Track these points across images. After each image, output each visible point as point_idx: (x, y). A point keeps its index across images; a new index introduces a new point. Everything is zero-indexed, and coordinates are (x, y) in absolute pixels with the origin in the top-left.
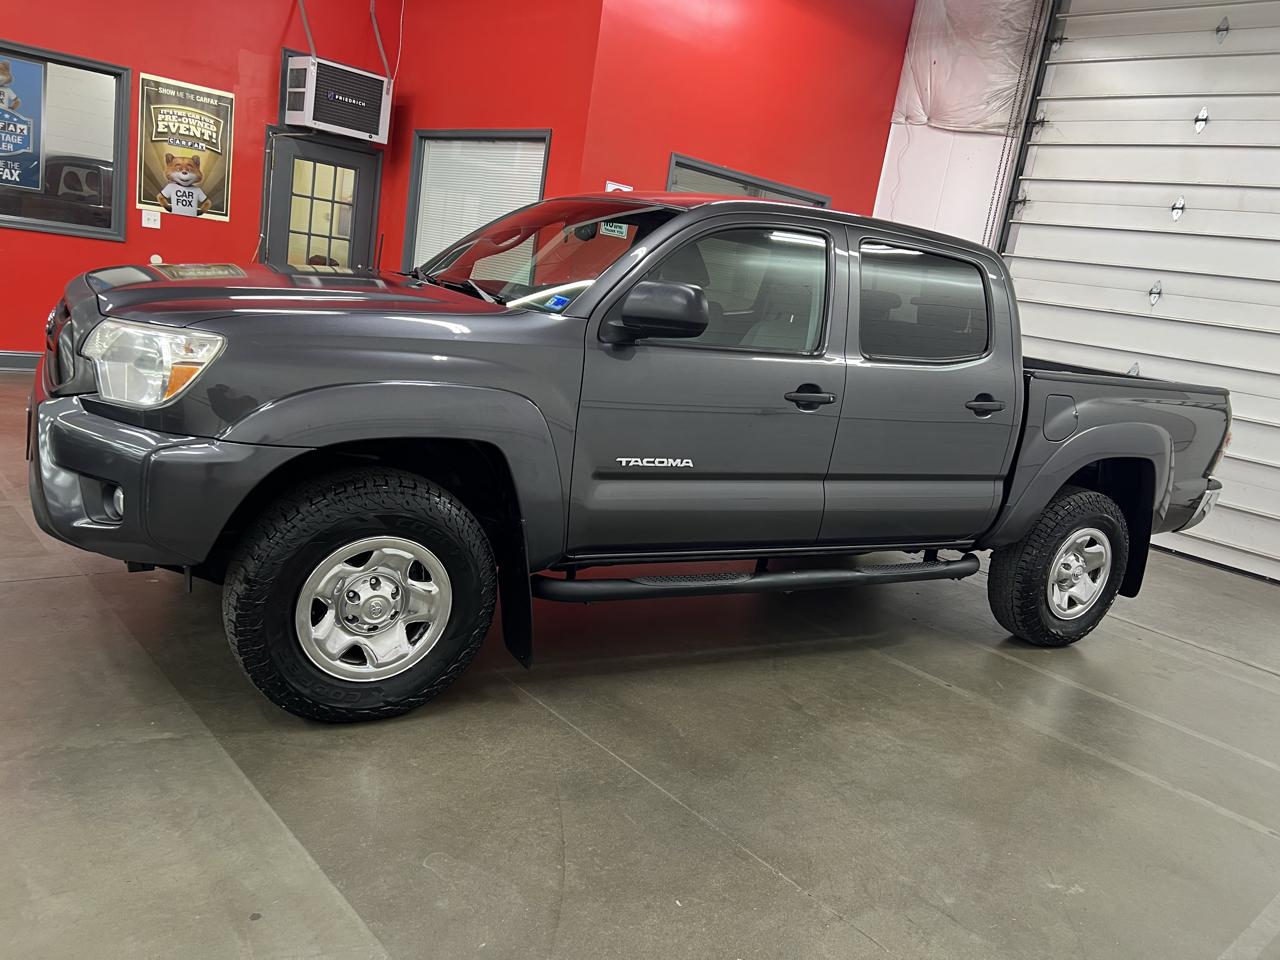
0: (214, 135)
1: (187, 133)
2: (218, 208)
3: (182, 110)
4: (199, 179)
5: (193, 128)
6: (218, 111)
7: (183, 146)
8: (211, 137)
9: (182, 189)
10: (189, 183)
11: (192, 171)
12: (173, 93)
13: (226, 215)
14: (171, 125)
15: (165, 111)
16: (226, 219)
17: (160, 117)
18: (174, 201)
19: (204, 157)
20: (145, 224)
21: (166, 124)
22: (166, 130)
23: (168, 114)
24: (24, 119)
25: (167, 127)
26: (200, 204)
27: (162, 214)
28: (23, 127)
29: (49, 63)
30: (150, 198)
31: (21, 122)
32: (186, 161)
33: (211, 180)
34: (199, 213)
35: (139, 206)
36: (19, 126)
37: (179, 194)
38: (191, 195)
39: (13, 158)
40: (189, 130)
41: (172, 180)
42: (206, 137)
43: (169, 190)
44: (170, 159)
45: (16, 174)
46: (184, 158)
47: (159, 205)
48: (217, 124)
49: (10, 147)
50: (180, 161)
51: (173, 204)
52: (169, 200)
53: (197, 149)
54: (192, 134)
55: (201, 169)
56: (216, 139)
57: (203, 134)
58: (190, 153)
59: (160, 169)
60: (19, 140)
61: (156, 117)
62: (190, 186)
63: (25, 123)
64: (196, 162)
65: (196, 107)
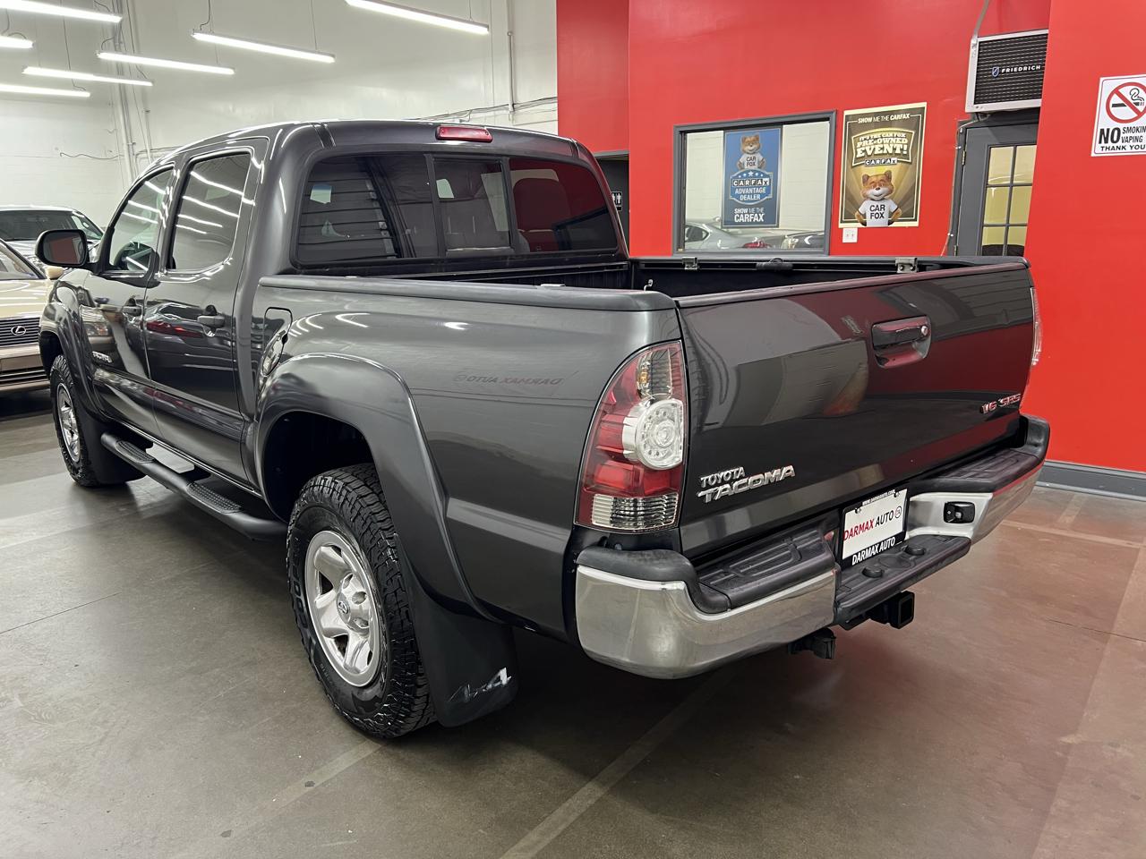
0: (905, 147)
1: (881, 152)
2: (908, 215)
3: (876, 133)
4: (891, 191)
5: (886, 146)
6: (912, 123)
7: (878, 165)
8: (902, 150)
9: (875, 203)
10: (881, 197)
11: (885, 185)
12: (870, 120)
13: (915, 220)
14: (867, 149)
15: (863, 138)
16: (916, 224)
17: (859, 144)
18: (868, 215)
19: (895, 170)
20: (845, 240)
21: (863, 149)
22: (863, 154)
23: (865, 139)
24: (767, 173)
25: (865, 151)
26: (891, 214)
27: (859, 229)
28: (767, 179)
29: (784, 126)
30: (849, 217)
31: (766, 176)
32: (880, 178)
33: (901, 192)
34: (890, 223)
35: (841, 225)
36: (764, 179)
37: (873, 208)
38: (883, 207)
39: (759, 205)
40: (883, 149)
41: (867, 197)
42: (898, 151)
43: (865, 207)
44: (866, 178)
45: (761, 216)
46: (877, 176)
47: (856, 222)
48: (908, 136)
49: (759, 197)
50: (874, 179)
51: (868, 219)
52: (864, 216)
53: (889, 164)
54: (885, 152)
55: (893, 182)
56: (908, 150)
57: (894, 149)
58: (883, 170)
59: (858, 189)
60: (764, 190)
61: (856, 145)
62: (883, 199)
63: (768, 176)
64: (888, 176)
65: (891, 127)
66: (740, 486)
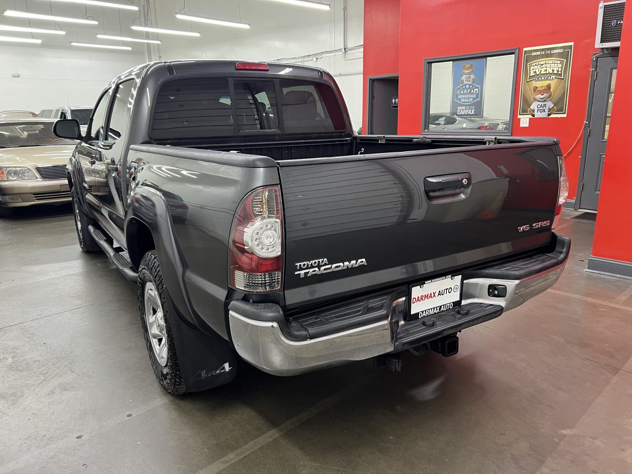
0: (560, 69)
1: (545, 72)
2: (560, 110)
3: (542, 61)
4: (550, 96)
5: (548, 69)
6: (564, 55)
7: (543, 80)
8: (558, 71)
9: (540, 103)
10: (544, 99)
11: (547, 93)
12: (539, 53)
13: (565, 113)
14: (537, 71)
15: (534, 64)
16: (565, 116)
17: (532, 68)
18: (536, 111)
19: (553, 83)
20: (521, 126)
21: (534, 71)
22: (534, 74)
23: (536, 65)
24: (477, 86)
25: (535, 72)
26: (550, 110)
27: (530, 119)
28: (477, 89)
29: (488, 58)
30: (524, 112)
31: (476, 88)
32: (544, 88)
33: (556, 96)
34: (549, 115)
35: (519, 117)
36: (475, 90)
37: (539, 106)
38: (545, 105)
39: (472, 105)
40: (546, 70)
41: (535, 100)
42: (555, 72)
43: (534, 106)
44: (536, 88)
45: (473, 111)
46: (542, 87)
47: (529, 114)
48: (562, 63)
49: (472, 100)
50: (540, 89)
51: (536, 113)
52: (534, 111)
53: (549, 80)
54: (548, 72)
55: (551, 90)
56: (561, 71)
57: (553, 71)
58: (546, 83)
59: (530, 95)
60: (475, 96)
61: (530, 68)
62: (545, 101)
63: (477, 88)
64: (549, 87)
65: (551, 57)
66: (325, 269)
